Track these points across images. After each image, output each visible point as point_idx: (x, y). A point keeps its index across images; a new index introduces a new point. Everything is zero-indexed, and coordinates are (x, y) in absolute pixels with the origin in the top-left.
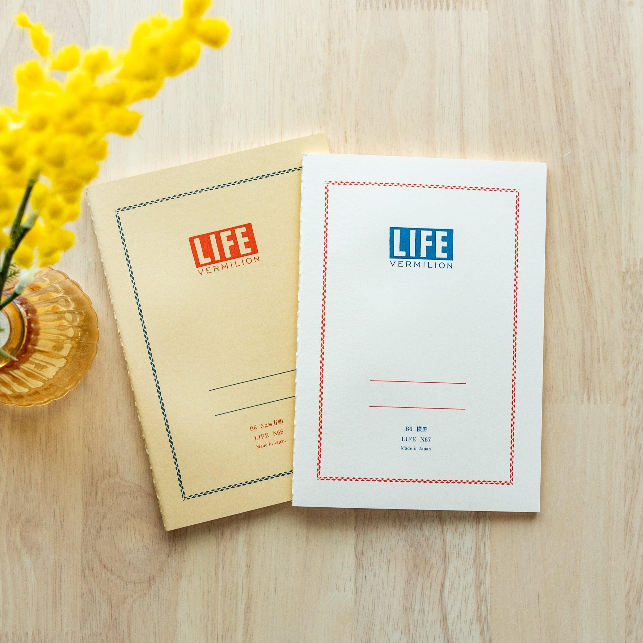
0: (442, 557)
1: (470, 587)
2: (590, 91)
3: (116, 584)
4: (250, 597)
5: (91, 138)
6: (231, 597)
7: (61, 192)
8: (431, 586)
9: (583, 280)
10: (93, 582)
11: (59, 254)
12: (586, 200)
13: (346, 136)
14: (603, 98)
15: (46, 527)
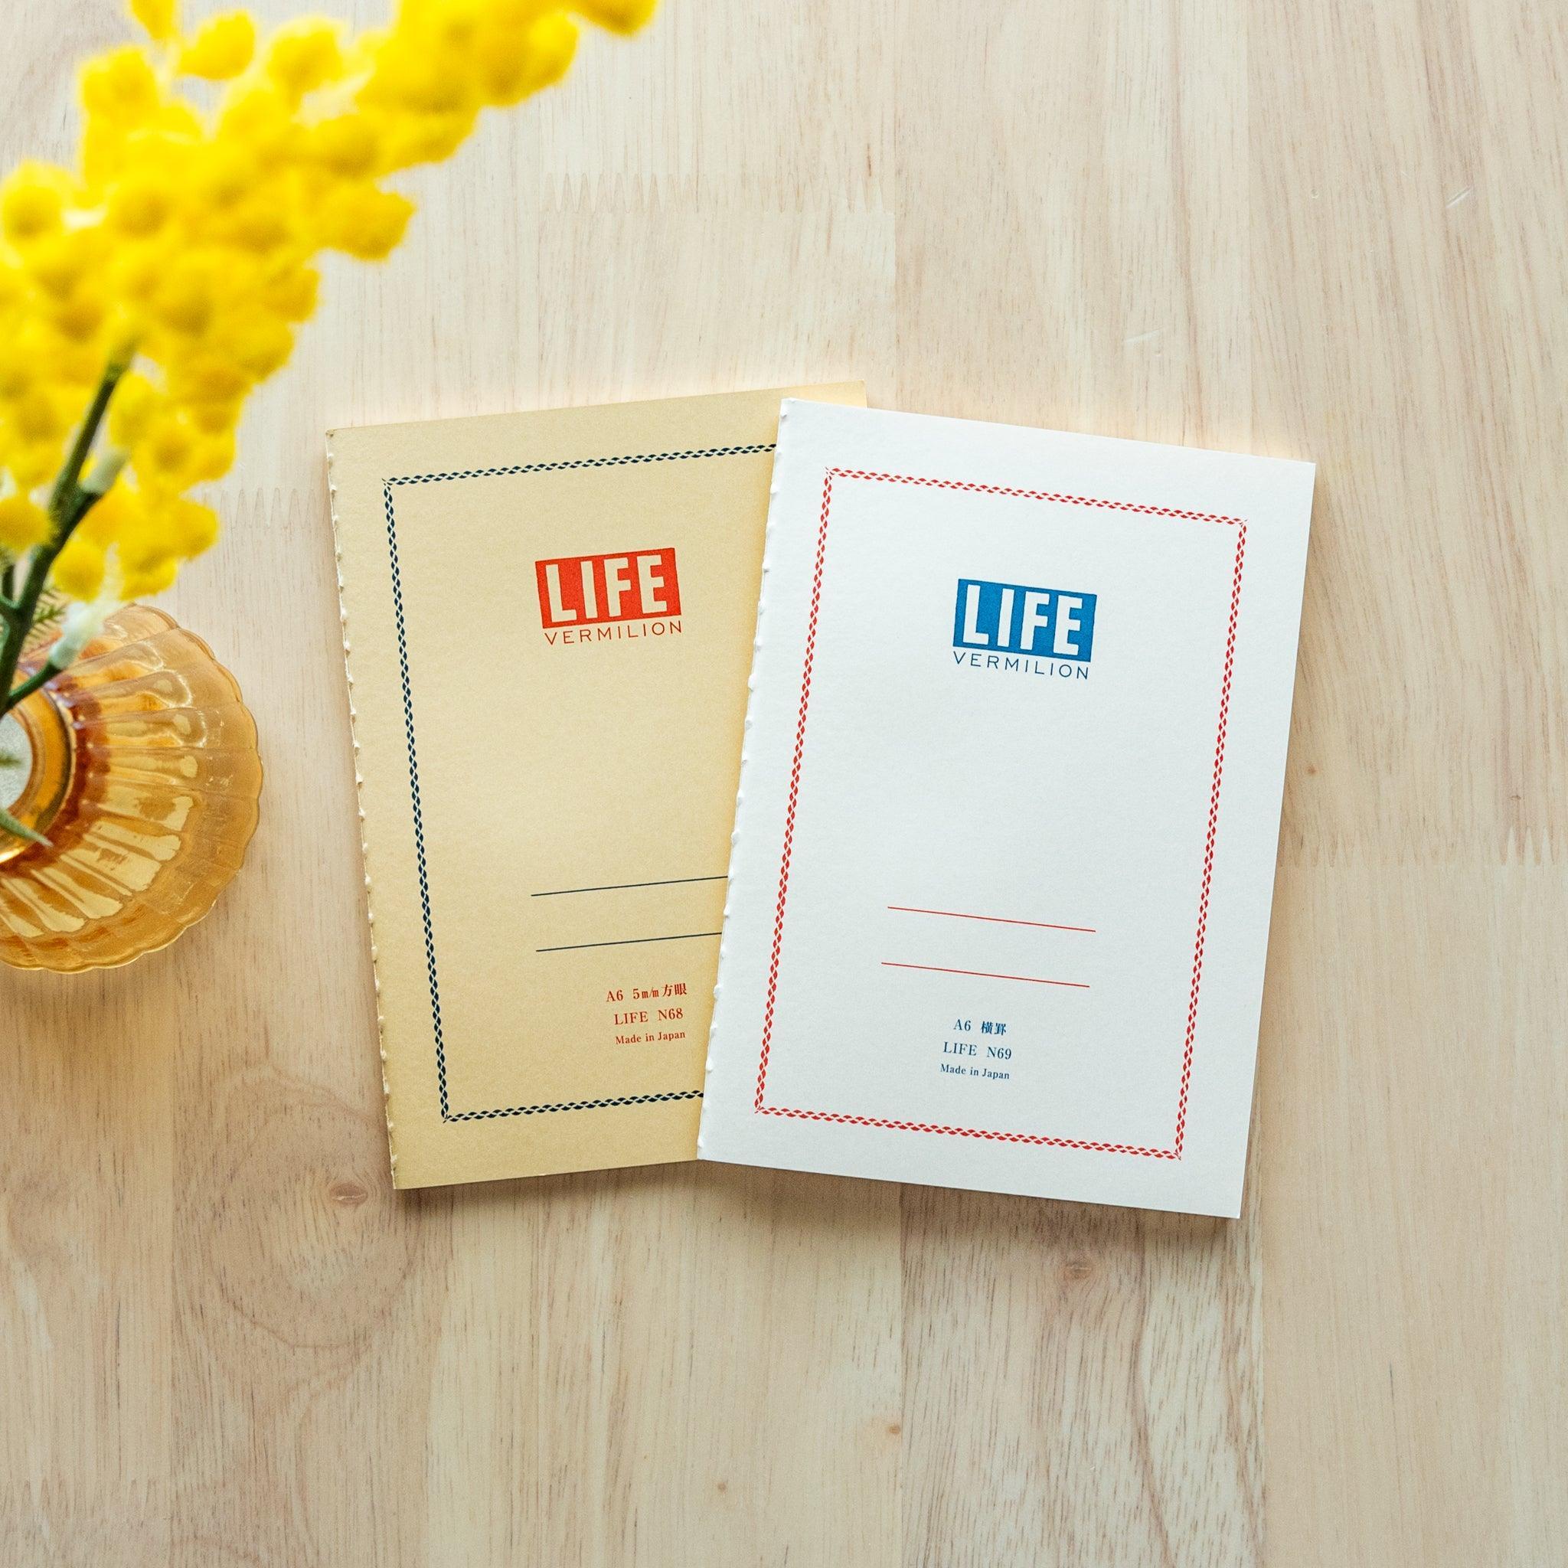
0: (1133, 1273)
1: (1210, 1352)
2: (1516, 35)
3: (264, 1351)
4: (623, 1381)
5: (279, 259)
6: (572, 1384)
7: (189, 400)
8: (1105, 1349)
9: (1503, 535)
10: (204, 1348)
11: (175, 567)
12: (1509, 322)
13: (869, 157)
14: (1551, 51)
15: (77, 1201)
